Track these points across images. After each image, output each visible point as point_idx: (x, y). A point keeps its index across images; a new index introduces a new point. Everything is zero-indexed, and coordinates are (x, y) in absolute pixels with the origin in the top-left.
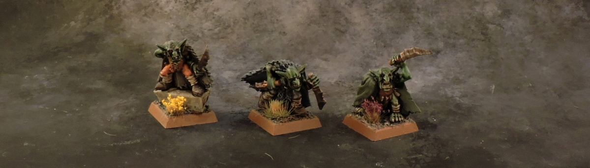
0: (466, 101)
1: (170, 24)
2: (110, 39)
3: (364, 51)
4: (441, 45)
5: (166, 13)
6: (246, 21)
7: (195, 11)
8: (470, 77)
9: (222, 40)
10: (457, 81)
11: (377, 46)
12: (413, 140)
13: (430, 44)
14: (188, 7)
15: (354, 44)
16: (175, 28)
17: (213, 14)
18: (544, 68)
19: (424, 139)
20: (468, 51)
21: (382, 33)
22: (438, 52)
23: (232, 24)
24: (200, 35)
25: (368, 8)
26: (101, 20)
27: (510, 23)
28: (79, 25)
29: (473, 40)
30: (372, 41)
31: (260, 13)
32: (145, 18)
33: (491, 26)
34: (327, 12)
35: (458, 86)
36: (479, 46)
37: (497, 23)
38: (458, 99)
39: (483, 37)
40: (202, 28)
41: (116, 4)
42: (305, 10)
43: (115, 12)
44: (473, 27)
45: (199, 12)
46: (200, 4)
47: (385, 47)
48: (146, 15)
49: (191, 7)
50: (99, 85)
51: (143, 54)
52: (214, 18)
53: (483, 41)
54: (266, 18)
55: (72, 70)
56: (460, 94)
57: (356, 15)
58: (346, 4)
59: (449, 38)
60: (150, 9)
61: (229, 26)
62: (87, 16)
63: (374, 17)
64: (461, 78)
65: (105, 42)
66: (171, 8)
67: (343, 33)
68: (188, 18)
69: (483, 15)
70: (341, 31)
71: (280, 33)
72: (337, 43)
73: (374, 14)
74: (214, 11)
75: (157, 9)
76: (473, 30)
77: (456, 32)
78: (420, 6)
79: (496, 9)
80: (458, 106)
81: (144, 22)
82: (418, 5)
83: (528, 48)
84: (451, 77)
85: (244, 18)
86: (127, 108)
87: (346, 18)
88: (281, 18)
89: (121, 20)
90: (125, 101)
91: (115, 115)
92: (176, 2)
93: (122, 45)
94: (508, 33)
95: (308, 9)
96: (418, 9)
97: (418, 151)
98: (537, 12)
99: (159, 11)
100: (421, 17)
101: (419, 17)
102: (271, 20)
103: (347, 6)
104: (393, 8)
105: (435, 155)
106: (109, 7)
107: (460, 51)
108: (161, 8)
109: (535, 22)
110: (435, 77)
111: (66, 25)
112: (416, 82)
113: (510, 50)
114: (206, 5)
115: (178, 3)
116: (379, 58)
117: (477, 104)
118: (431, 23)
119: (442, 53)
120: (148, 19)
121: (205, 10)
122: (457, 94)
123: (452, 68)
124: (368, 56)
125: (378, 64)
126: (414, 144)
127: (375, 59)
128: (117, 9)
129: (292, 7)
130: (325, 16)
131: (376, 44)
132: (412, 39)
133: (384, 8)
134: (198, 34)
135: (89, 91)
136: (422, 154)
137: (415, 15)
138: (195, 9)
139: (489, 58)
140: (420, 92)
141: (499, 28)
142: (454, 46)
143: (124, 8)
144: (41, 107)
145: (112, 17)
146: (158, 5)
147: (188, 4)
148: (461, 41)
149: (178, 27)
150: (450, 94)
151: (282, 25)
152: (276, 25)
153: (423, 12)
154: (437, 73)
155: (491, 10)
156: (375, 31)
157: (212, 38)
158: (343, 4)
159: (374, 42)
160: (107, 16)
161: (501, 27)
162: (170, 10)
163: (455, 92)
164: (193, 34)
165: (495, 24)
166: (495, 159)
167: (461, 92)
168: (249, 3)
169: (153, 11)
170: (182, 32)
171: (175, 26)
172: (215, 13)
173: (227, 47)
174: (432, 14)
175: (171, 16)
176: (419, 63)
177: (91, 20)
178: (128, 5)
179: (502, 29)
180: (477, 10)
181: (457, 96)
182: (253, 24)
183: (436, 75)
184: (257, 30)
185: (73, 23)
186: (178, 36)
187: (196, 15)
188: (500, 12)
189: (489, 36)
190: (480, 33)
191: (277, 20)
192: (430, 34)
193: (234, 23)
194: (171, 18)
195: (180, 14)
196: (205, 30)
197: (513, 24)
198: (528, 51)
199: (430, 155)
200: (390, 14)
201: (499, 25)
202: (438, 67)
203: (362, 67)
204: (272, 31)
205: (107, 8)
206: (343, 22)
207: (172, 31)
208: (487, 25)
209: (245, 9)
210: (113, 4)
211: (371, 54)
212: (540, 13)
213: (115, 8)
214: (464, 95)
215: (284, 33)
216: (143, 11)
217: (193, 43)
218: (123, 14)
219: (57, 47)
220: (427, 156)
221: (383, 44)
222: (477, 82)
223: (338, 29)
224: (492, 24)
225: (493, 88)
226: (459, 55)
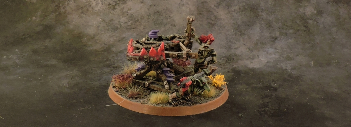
0: (295, 73)
1: (99, 19)
2: (59, 29)
3: (227, 38)
4: (277, 34)
5: (96, 12)
6: (149, 17)
7: (115, 11)
8: (297, 55)
9: (133, 30)
10: (289, 59)
11: (236, 34)
12: (262, 98)
13: (270, 33)
14: (110, 8)
15: (220, 33)
16: (102, 21)
17: (127, 12)
18: (346, 50)
19: (269, 98)
20: (295, 38)
21: (239, 26)
22: (276, 39)
23: (140, 19)
24: (119, 26)
25: (229, 9)
26: (53, 16)
27: (323, 19)
28: (38, 20)
29: (299, 30)
30: (232, 31)
31: (158, 12)
32: (82, 15)
33: (310, 22)
34: (203, 11)
35: (289, 62)
36: (302, 35)
37: (314, 19)
38: (290, 71)
39: (305, 29)
40: (120, 22)
41: (63, 5)
42: (188, 10)
43: (62, 10)
44: (298, 22)
45: (118, 11)
46: (118, 6)
47: (241, 35)
48: (82, 13)
49: (112, 8)
50: (53, 62)
51: (82, 39)
52: (128, 15)
53: (305, 31)
54: (162, 15)
55: (35, 52)
56: (291, 67)
57: (222, 14)
58: (215, 6)
59: (283, 29)
60: (85, 9)
61: (138, 21)
62: (44, 13)
63: (233, 15)
64: (291, 57)
65: (56, 31)
66: (99, 8)
67: (213, 25)
68: (111, 14)
69: (305, 14)
70: (211, 24)
71: (172, 25)
72: (209, 32)
73: (233, 13)
74: (128, 10)
75: (90, 9)
76: (298, 24)
77: (287, 25)
78: (263, 8)
79: (313, 10)
80: (290, 75)
81: (81, 17)
82: (262, 7)
83: (335, 36)
84: (285, 56)
85: (148, 15)
86: (73, 77)
87: (215, 16)
88: (172, 15)
89: (66, 16)
90: (72, 72)
91: (65, 82)
92: (102, 4)
93: (67, 34)
94: (321, 26)
95: (190, 9)
96: (262, 10)
97: (265, 105)
98: (340, 12)
99: (92, 10)
100: (264, 15)
101: (263, 15)
102: (166, 17)
103: (215, 8)
104: (246, 9)
105: (277, 108)
106: (58, 7)
107: (290, 38)
108: (93, 8)
109: (339, 19)
110: (274, 56)
111: (29, 19)
112: (262, 59)
113: (323, 38)
114: (122, 6)
115: (104, 5)
116: (237, 43)
117: (302, 74)
118: (271, 19)
119: (278, 39)
120: (84, 16)
121: (122, 10)
122: (289, 67)
123: (285, 50)
124: (230, 41)
125: (236, 47)
126: (262, 101)
127: (235, 43)
128: (63, 8)
129: (179, 8)
130: (200, 14)
131: (235, 33)
132: (258, 29)
133: (240, 9)
134: (117, 26)
135: (47, 66)
136: (268, 107)
137: (260, 14)
138: (115, 9)
139: (309, 43)
140: (265, 66)
141: (315, 23)
142: (286, 34)
143: (68, 8)
144: (16, 77)
145: (60, 14)
146: (90, 6)
147: (110, 6)
148: (291, 31)
149: (104, 21)
150: (284, 67)
151: (173, 20)
152: (169, 20)
153: (265, 12)
154: (275, 53)
155: (309, 10)
156: (234, 24)
157: (127, 29)
158: (213, 6)
159: (233, 31)
160: (57, 13)
161: (316, 22)
162: (99, 9)
163: (287, 66)
164: (114, 26)
165: (312, 20)
166: (316, 111)
167: (291, 66)
168: (151, 5)
169: (88, 10)
170: (107, 24)
171: (102, 20)
172: (129, 12)
173: (137, 35)
174: (271, 13)
175: (99, 13)
176: (263, 46)
177: (46, 16)
178: (70, 6)
179: (317, 23)
180: (301, 11)
181: (289, 69)
182: (154, 19)
183: (275, 55)
184: (156, 23)
185: (34, 18)
186: (104, 27)
187: (116, 13)
188: (315, 12)
189: (308, 28)
190: (303, 26)
191: (170, 17)
192: (270, 26)
193: (141, 18)
194: (99, 15)
195: (105, 12)
196: (122, 22)
197: (324, 20)
198: (334, 38)
199: (274, 108)
200: (244, 13)
201: (315, 20)
202: (276, 49)
203: (226, 49)
204: (166, 24)
205: (57, 8)
206: (213, 18)
207: (100, 23)
208: (308, 20)
209: (148, 9)
210: (61, 5)
211: (231, 40)
212: (342, 13)
213: (62, 8)
214: (294, 68)
215: (174, 25)
216: (81, 10)
217: (114, 32)
218: (67, 12)
219: (24, 35)
220: (272, 109)
221: (239, 33)
222: (302, 59)
223: (209, 23)
224: (311, 20)
225: (313, 63)
226: (290, 40)
